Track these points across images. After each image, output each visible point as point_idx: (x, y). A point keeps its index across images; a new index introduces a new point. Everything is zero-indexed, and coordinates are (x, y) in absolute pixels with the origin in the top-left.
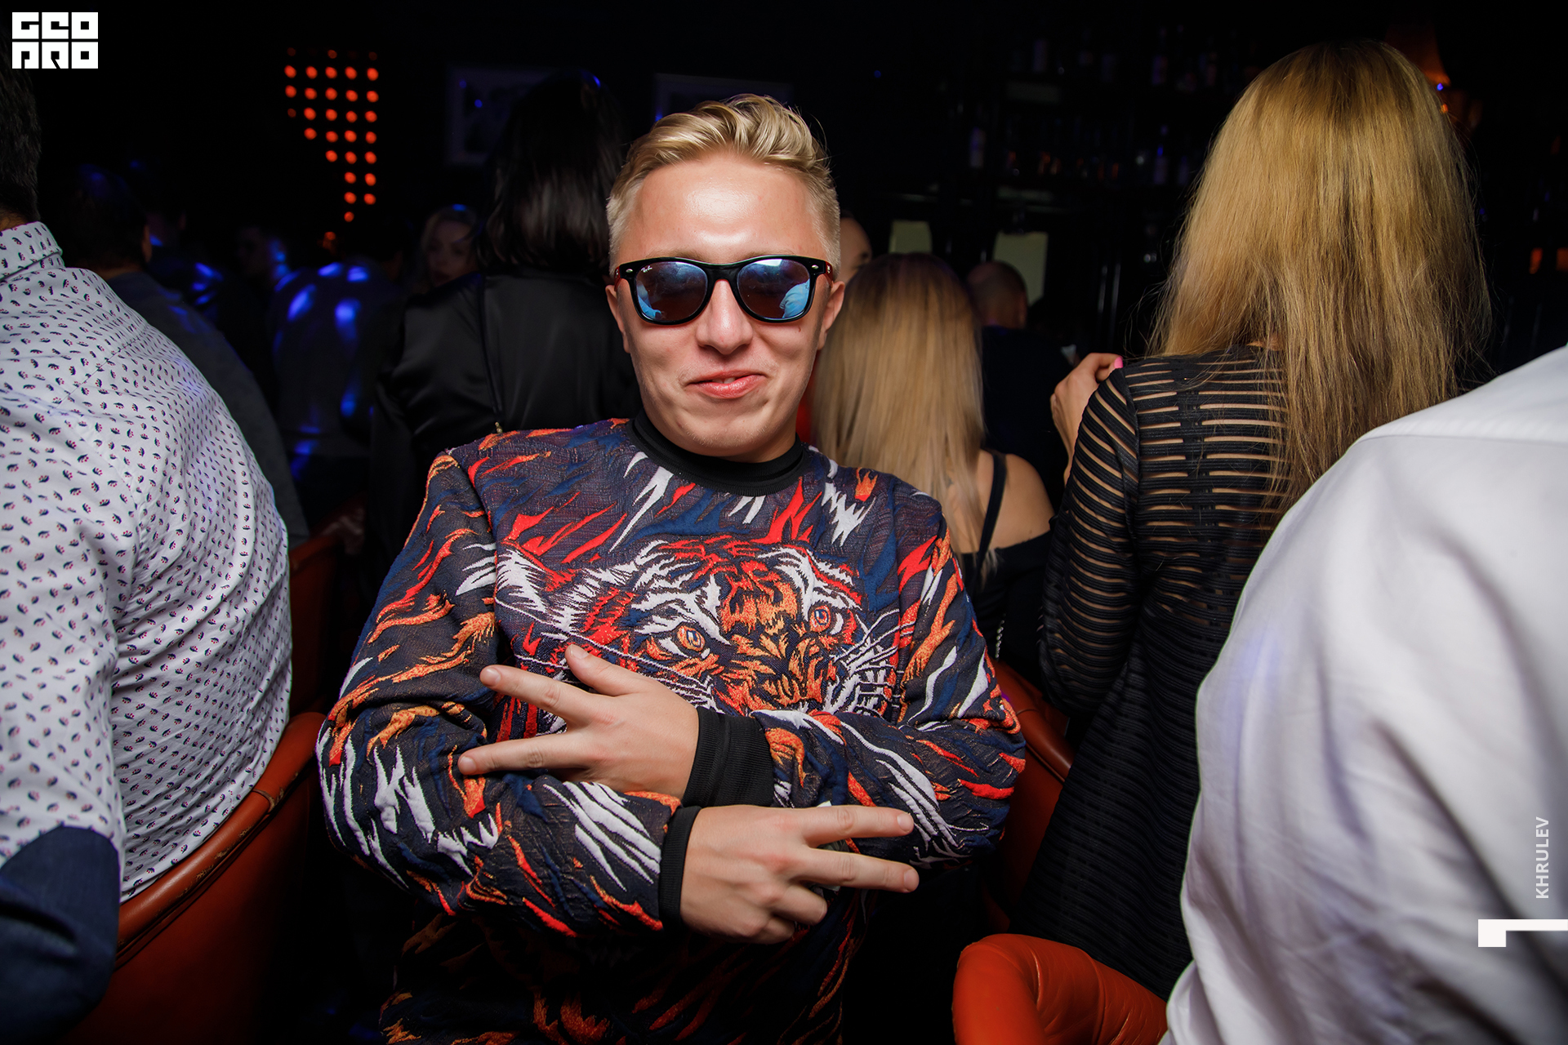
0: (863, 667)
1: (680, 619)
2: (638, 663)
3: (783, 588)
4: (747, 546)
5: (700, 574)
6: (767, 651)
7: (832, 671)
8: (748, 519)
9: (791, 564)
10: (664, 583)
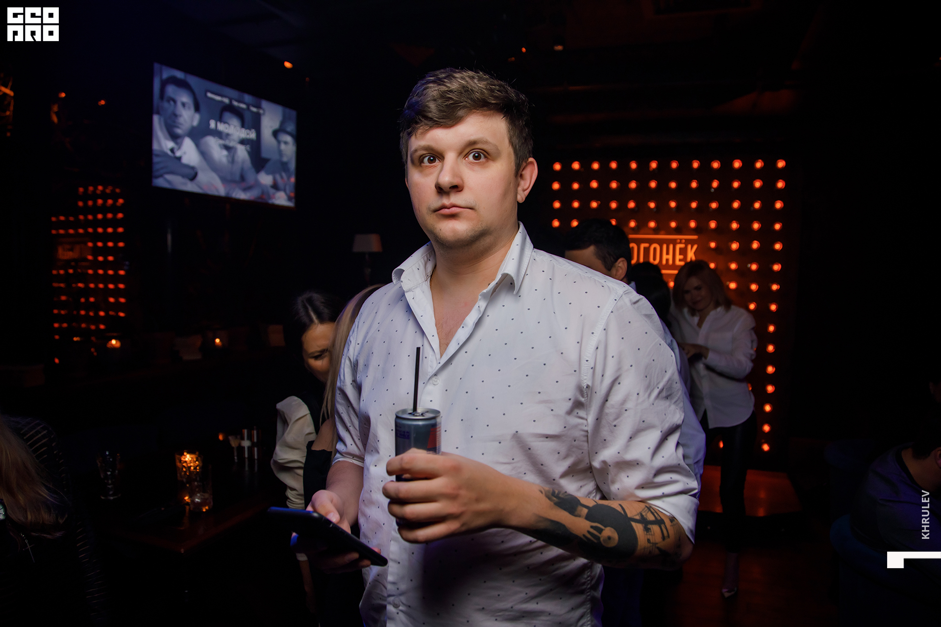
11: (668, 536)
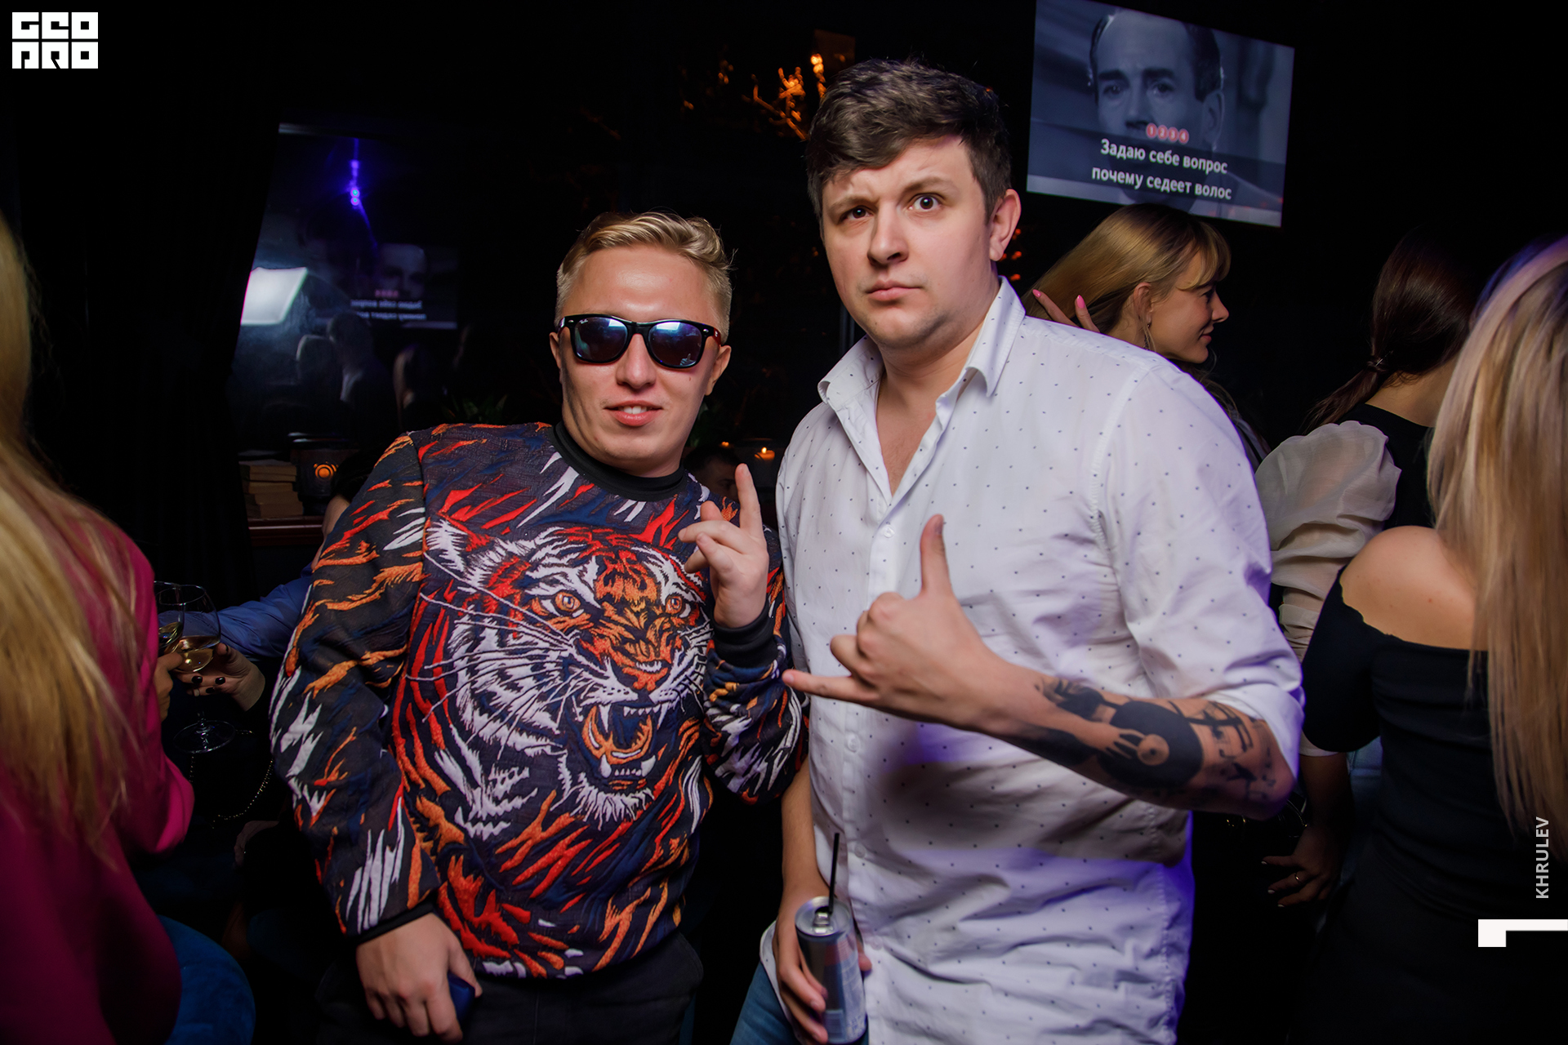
0: (702, 643)
1: (561, 587)
2: (524, 614)
3: (648, 581)
4: (625, 539)
5: (585, 554)
6: (631, 622)
7: (678, 643)
8: (630, 518)
9: (656, 565)
10: (555, 560)
11: (1251, 745)
